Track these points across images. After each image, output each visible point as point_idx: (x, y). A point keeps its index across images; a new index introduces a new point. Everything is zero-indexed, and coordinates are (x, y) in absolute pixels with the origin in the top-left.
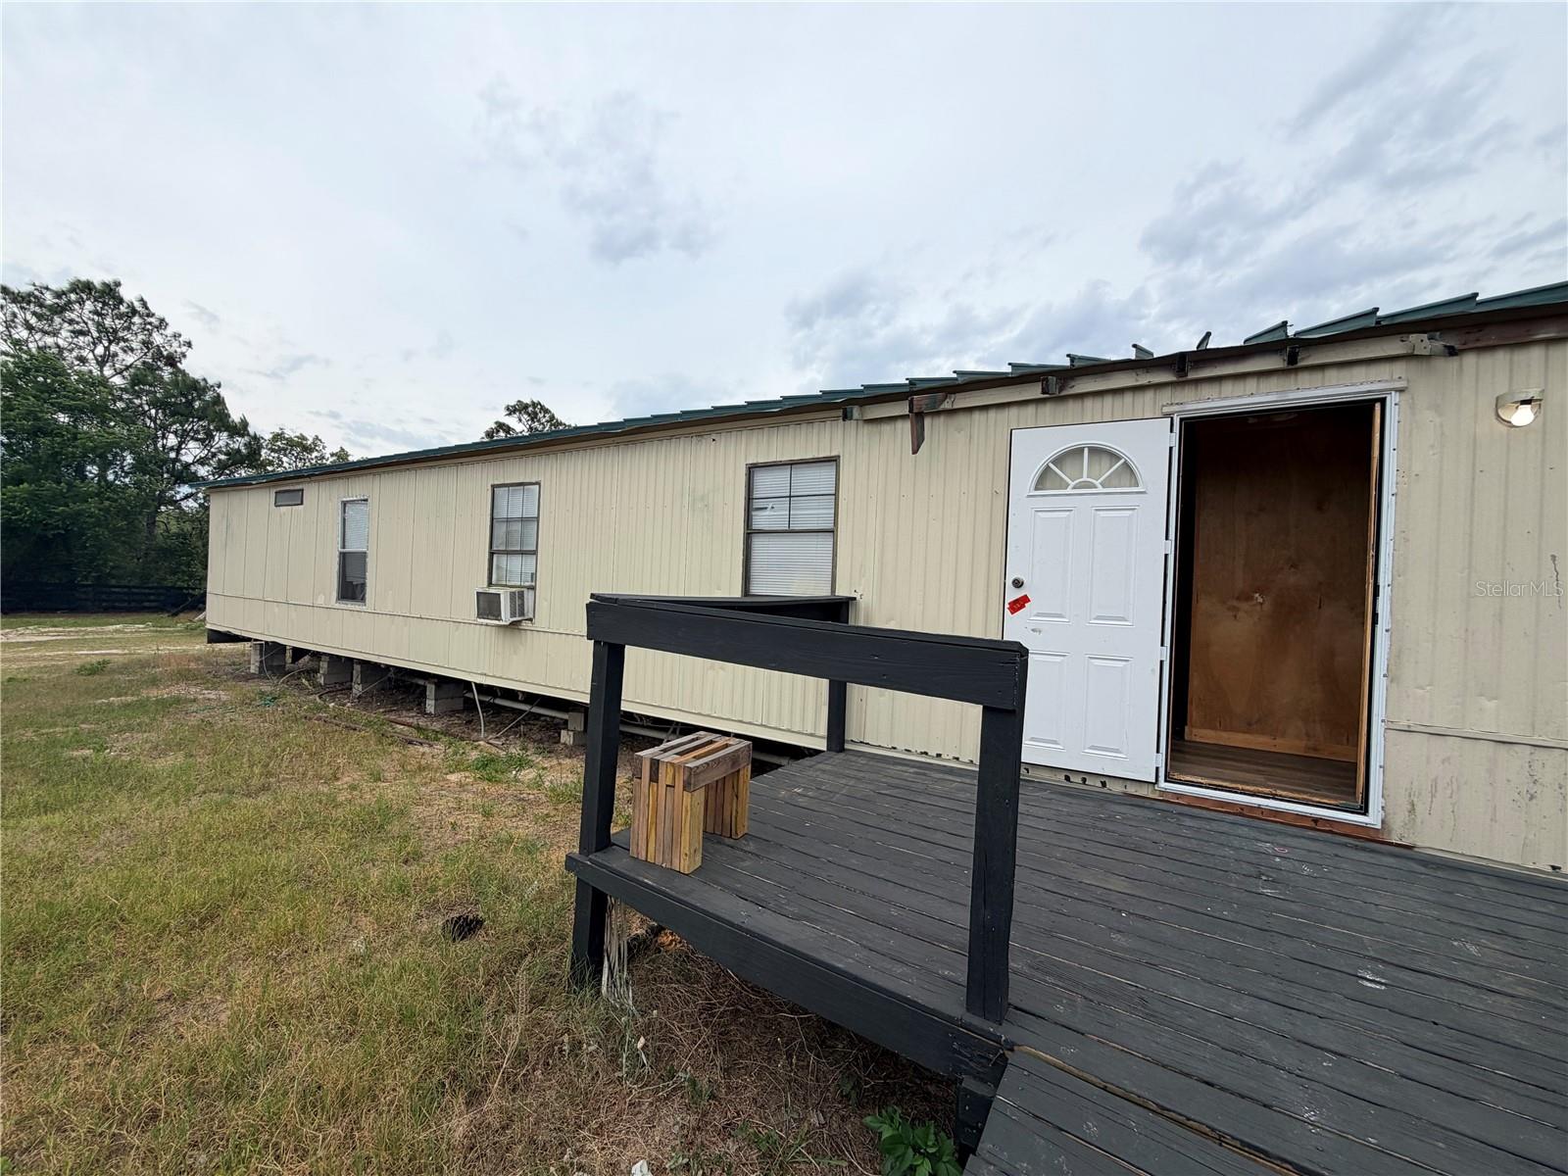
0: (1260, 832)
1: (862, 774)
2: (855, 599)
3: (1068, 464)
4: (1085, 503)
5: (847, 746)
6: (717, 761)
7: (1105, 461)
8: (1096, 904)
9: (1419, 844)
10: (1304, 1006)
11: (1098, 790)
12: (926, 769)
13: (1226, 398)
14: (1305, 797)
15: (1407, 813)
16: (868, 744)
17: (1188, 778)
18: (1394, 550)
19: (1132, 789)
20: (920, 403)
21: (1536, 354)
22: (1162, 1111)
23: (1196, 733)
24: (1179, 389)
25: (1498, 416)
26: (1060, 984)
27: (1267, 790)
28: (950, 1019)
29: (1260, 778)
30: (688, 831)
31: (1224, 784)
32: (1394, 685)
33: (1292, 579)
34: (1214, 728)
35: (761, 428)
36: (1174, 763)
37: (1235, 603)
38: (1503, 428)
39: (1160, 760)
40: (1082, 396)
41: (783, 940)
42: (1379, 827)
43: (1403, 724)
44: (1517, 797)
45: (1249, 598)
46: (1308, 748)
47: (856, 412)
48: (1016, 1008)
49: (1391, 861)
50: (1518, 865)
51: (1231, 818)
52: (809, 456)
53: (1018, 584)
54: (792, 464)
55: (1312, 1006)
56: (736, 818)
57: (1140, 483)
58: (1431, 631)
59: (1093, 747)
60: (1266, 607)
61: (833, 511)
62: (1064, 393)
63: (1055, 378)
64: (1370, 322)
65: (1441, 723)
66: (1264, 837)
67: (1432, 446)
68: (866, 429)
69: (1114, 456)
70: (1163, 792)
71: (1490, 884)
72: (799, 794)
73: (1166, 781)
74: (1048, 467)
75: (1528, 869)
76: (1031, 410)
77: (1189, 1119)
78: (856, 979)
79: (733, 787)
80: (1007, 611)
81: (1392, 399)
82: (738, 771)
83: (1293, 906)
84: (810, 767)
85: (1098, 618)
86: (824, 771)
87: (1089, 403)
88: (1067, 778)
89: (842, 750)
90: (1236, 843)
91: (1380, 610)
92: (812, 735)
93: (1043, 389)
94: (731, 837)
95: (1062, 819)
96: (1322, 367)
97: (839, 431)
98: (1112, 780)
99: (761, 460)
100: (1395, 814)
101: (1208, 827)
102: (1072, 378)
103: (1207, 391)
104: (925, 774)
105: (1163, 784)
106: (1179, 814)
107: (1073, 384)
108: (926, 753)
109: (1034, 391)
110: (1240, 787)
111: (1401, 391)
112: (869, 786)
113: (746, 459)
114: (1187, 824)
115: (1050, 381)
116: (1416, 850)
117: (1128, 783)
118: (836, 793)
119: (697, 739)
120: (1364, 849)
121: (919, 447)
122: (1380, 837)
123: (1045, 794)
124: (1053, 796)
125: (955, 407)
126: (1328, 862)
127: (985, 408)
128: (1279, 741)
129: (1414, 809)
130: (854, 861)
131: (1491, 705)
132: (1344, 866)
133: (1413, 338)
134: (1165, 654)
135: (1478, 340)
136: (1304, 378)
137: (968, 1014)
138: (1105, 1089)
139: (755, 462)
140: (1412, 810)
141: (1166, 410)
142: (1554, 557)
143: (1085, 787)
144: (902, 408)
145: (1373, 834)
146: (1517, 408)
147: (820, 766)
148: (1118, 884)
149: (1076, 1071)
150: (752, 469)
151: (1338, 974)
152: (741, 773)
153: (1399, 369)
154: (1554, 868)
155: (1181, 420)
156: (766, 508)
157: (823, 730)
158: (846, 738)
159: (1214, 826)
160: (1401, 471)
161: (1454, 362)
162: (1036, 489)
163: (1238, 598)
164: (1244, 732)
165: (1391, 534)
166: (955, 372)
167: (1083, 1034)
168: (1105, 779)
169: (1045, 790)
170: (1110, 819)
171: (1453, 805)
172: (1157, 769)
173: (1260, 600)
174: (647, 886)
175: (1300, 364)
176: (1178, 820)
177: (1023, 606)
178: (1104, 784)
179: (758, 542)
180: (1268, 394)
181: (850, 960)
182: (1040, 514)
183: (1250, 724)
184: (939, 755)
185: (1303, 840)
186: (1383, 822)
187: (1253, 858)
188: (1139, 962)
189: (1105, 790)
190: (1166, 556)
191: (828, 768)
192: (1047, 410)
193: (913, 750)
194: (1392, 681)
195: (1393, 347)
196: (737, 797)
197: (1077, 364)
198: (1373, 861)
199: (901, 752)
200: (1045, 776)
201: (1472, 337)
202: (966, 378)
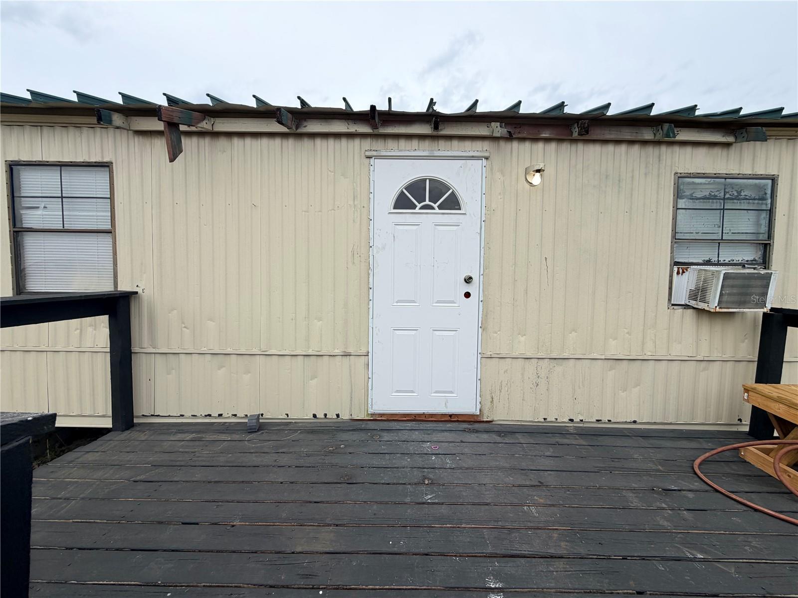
0: (424, 433)
2: (136, 293)
5: (136, 421)
9: (495, 419)
11: (335, 421)
15: (490, 403)
16: (158, 416)
18: (484, 254)
19: (355, 416)
21: (541, 145)
24: (375, 139)
25: (526, 179)
32: (485, 333)
35: (21, 125)
38: (527, 186)
40: (314, 135)
42: (478, 414)
43: (489, 354)
44: (532, 386)
47: (118, 119)
49: (483, 434)
50: (532, 421)
51: (409, 424)
54: (61, 165)
58: (500, 301)
61: (109, 214)
62: (300, 131)
65: (504, 352)
66: (426, 438)
67: (500, 194)
68: (137, 141)
70: (373, 414)
75: (536, 422)
76: (278, 141)
83: (443, 511)
87: (318, 141)
88: (315, 416)
89: (131, 425)
90: (412, 449)
95: (302, 462)
96: (451, 137)
97: (110, 139)
99: (24, 158)
100: (485, 404)
101: (397, 438)
102: (304, 120)
106: (381, 429)
108: (210, 416)
111: (487, 158)
113: (5, 157)
114: (385, 438)
116: (493, 423)
120: (473, 431)
121: (175, 157)
122: (479, 419)
124: (301, 436)
125: (215, 130)
126: (459, 449)
127: (242, 135)
129: (493, 400)
131: (523, 339)
132: (466, 450)
133: (494, 125)
136: (443, 143)
139: (16, 159)
140: (492, 402)
141: (368, 154)
142: (546, 258)
143: (325, 420)
144: (158, 125)
145: (476, 420)
146: (534, 175)
150: (12, 168)
151: (474, 594)
153: (486, 144)
154: (545, 419)
156: (38, 208)
159: (400, 435)
160: (487, 208)
161: (509, 143)
170: (336, 451)
171: (508, 395)
175: (441, 132)
176: (380, 438)
178: (338, 416)
180: (424, 151)
184: (220, 415)
185: (445, 434)
186: (481, 412)
187: (420, 462)
189: (338, 420)
193: (199, 415)
194: (483, 330)
195: (483, 130)
198: (477, 440)
199: (189, 418)
200: (300, 416)
201: (517, 130)
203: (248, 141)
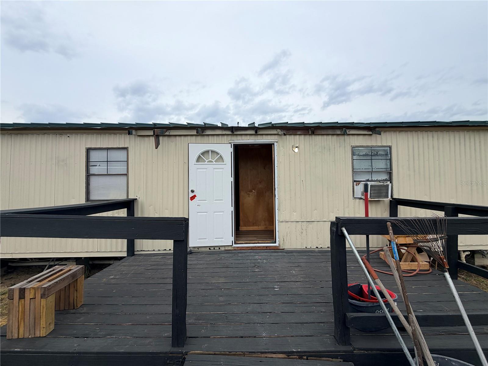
0: (256, 253)
1: (140, 263)
2: (137, 199)
3: (206, 155)
4: (210, 167)
5: (135, 253)
6: (64, 279)
7: (215, 155)
8: (216, 289)
9: (285, 248)
10: (264, 302)
11: (218, 250)
12: (166, 255)
13: (243, 140)
14: (264, 241)
16: (144, 251)
17: (240, 242)
18: (278, 179)
19: (227, 248)
20: (157, 132)
21: (298, 137)
22: (230, 354)
23: (242, 228)
24: (232, 136)
25: (293, 150)
26: (204, 322)
27: (257, 242)
28: (166, 353)
29: (255, 238)
30: (44, 316)
31: (248, 242)
32: (279, 212)
33: (260, 186)
34: (246, 226)
35: (93, 134)
36: (237, 238)
37: (249, 193)
38: (294, 152)
39: (233, 239)
40: (208, 135)
41: (96, 350)
42: (278, 246)
43: (281, 220)
44: (300, 233)
45: (251, 191)
46: (265, 228)
47: (134, 132)
48: (190, 337)
49: (280, 254)
51: (249, 251)
52: (115, 146)
53: (192, 191)
54: (108, 149)
55: (265, 301)
56: (77, 300)
57: (224, 162)
58: (285, 198)
59: (216, 238)
60: (255, 193)
61: (126, 167)
62: (203, 134)
63: (200, 129)
64: (270, 125)
65: (288, 219)
66: (256, 254)
67: (283, 155)
68: (139, 139)
69: (218, 154)
70: (234, 247)
71: (297, 254)
72: (112, 278)
73: (235, 244)
74: (200, 155)
75: (302, 249)
76: (194, 138)
77: (236, 352)
78: (129, 353)
79: (74, 287)
80: (190, 200)
81: (275, 144)
82: (77, 279)
83: (262, 273)
84: (119, 265)
85: (216, 200)
86: (124, 266)
87: (210, 137)
88: (210, 249)
89: (133, 254)
90: (250, 258)
91: (276, 194)
92: (121, 251)
93: (197, 132)
94: (74, 309)
95: (208, 263)
96: (262, 135)
97: (127, 138)
98: (222, 247)
99: (93, 146)
100: (281, 242)
101: (244, 255)
102: (205, 130)
103: (239, 137)
104: (165, 258)
105: (234, 245)
106: (238, 253)
107: (205, 131)
108: (166, 250)
109: (194, 132)
110: (251, 242)
111: (277, 142)
112: (143, 268)
113: (86, 146)
114: (240, 255)
115: (199, 130)
117: (226, 247)
118: (129, 274)
119: (53, 270)
120: (276, 252)
121: (158, 147)
122: (279, 248)
123: (203, 256)
124: (205, 256)
125: (170, 134)
126: (269, 258)
127: (180, 135)
128: (260, 227)
130: (133, 301)
131: (295, 214)
132: (272, 258)
133: (278, 130)
134: (232, 209)
135: (289, 132)
136: (259, 137)
137: (173, 348)
138: (215, 354)
139: (90, 147)
140: (284, 240)
141: (230, 141)
142: (302, 180)
143: (214, 250)
144: (151, 133)
145: (277, 248)
146: (295, 148)
147: (124, 264)
148: (222, 280)
149: (206, 352)
150: (88, 150)
151: (270, 289)
152: (78, 280)
153: (276, 137)
154: (306, 247)
155: (234, 145)
156: (96, 165)
157: (125, 249)
158: (135, 250)
159: (246, 254)
160: (278, 161)
161: (285, 136)
162: (197, 162)
163: (249, 192)
164: (252, 226)
165: (277, 176)
166: (169, 123)
167: (209, 337)
168: (219, 247)
169: (203, 254)
170: (221, 259)
171: (290, 237)
172: (232, 241)
173: (254, 192)
174: (17, 352)
175: (258, 133)
176: (238, 255)
177: (194, 198)
178: (219, 248)
179: (93, 180)
180: (252, 140)
181: (128, 346)
182: (198, 170)
183: (253, 224)
184: (170, 250)
185: (264, 253)
186: (279, 244)
187: (253, 261)
188: (226, 305)
189: (220, 250)
190: (232, 182)
191: (127, 264)
192: (199, 138)
193: (161, 250)
194: (279, 210)
195: (274, 132)
196: (77, 291)
197: (206, 126)
198: (277, 255)
199: (157, 251)
200: (203, 249)
201: (288, 132)
202: (174, 125)
203: (182, 138)
